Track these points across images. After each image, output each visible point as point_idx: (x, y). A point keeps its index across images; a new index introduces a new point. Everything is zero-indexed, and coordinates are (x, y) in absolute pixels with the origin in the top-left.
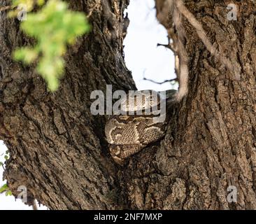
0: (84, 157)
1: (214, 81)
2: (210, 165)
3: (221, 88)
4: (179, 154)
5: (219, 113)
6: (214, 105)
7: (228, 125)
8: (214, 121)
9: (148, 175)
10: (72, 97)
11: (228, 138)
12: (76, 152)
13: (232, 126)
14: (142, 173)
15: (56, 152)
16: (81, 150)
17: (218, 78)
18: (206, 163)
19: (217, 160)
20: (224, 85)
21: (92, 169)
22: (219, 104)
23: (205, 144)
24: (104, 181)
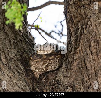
0: (17, 76)
1: (89, 40)
2: (85, 81)
3: (93, 44)
4: (70, 75)
5: (91, 56)
6: (89, 52)
7: (95, 62)
8: (88, 59)
9: (53, 85)
10: (10, 47)
11: (94, 68)
12: (13, 73)
13: (96, 63)
14: (50, 84)
15: (2, 73)
16: (15, 73)
17: (91, 39)
18: (82, 80)
19: (88, 79)
20: (94, 42)
21: (21, 82)
22: (91, 52)
23: (83, 71)
24: (27, 88)
